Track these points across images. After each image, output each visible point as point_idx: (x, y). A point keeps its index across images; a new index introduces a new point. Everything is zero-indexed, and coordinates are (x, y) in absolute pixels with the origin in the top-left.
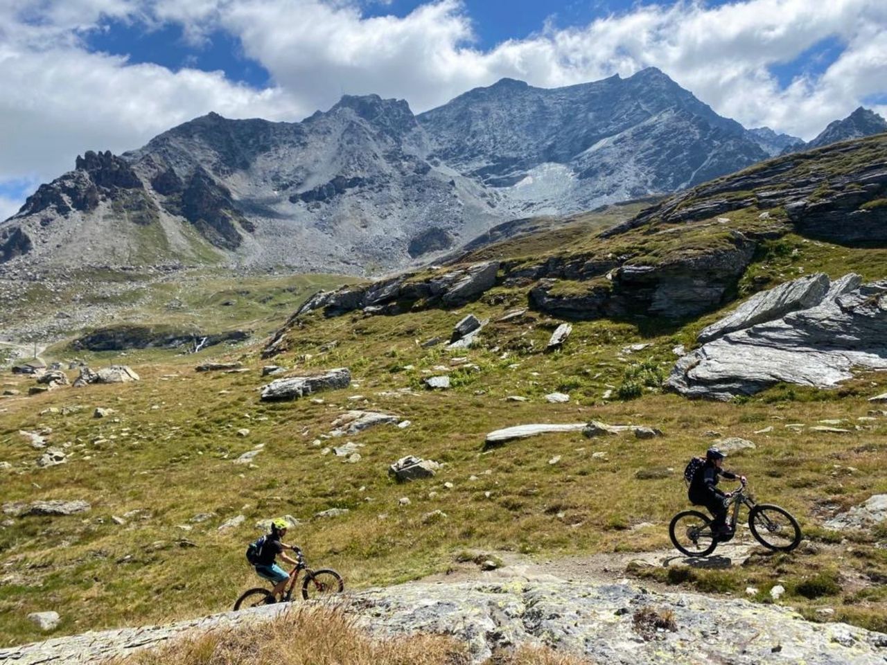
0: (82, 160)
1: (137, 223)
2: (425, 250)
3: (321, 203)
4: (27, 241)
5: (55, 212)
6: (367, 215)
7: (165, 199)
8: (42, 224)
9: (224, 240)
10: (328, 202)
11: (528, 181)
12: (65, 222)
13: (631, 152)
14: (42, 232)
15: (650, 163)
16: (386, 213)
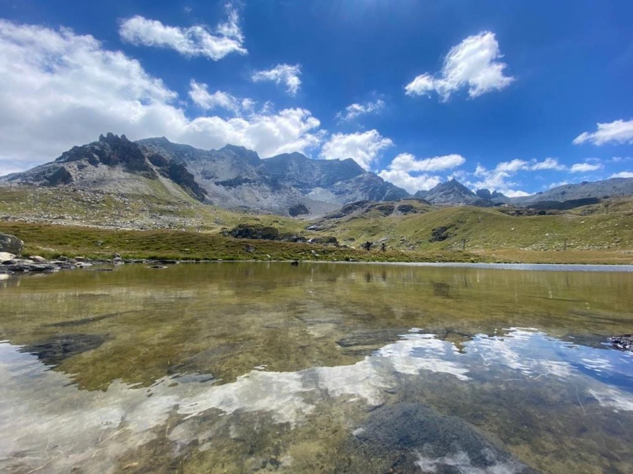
0: (104, 138)
1: (146, 177)
2: (298, 214)
3: (232, 187)
4: (69, 175)
5: (88, 162)
6: (258, 196)
7: (158, 168)
8: (78, 167)
9: (196, 196)
10: (235, 188)
11: (313, 193)
12: (96, 169)
13: (356, 186)
14: (79, 172)
15: (366, 192)
16: (266, 196)
